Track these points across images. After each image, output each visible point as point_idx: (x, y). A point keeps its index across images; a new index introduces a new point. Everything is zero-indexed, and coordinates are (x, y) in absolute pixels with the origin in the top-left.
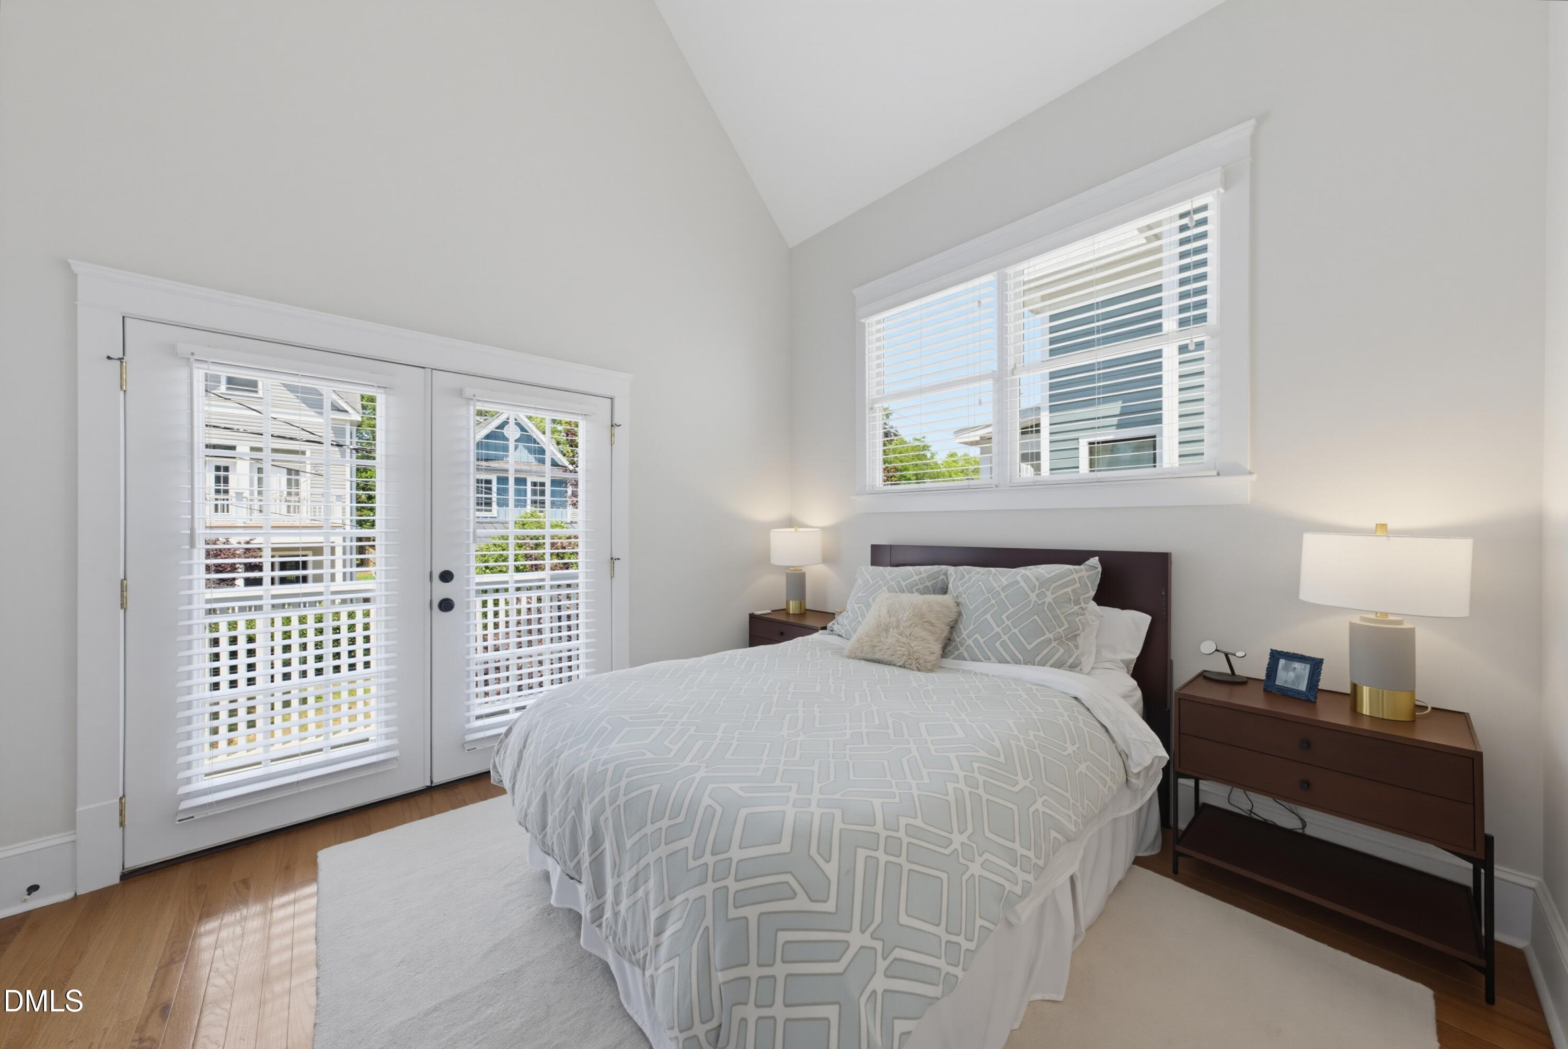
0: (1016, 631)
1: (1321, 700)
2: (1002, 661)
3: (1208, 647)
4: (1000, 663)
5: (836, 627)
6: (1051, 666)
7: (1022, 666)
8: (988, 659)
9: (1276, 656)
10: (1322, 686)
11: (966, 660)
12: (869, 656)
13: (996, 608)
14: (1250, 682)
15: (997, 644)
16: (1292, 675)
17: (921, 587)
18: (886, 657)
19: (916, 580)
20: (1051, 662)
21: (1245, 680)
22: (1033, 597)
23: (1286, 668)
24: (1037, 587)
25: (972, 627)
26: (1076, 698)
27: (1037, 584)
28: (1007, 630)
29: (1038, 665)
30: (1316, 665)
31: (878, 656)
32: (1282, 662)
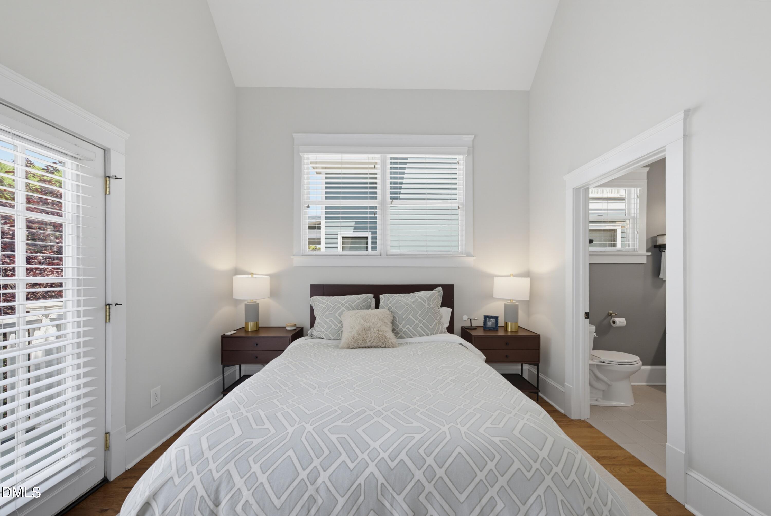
0: (424, 321)
1: (499, 329)
2: (421, 335)
3: (465, 318)
4: (421, 336)
5: (315, 333)
6: (439, 334)
7: (430, 336)
8: (415, 336)
9: (486, 317)
10: (499, 325)
11: (404, 338)
12: (364, 345)
13: (413, 312)
14: (478, 328)
15: (419, 328)
16: (491, 323)
17: (361, 306)
18: (375, 344)
19: (358, 303)
20: (439, 332)
21: (476, 327)
22: (426, 305)
23: (489, 321)
24: (426, 301)
25: (404, 322)
26: (461, 344)
27: (426, 300)
28: (420, 321)
29: (436, 334)
30: (496, 318)
31: (369, 344)
32: (488, 319)
